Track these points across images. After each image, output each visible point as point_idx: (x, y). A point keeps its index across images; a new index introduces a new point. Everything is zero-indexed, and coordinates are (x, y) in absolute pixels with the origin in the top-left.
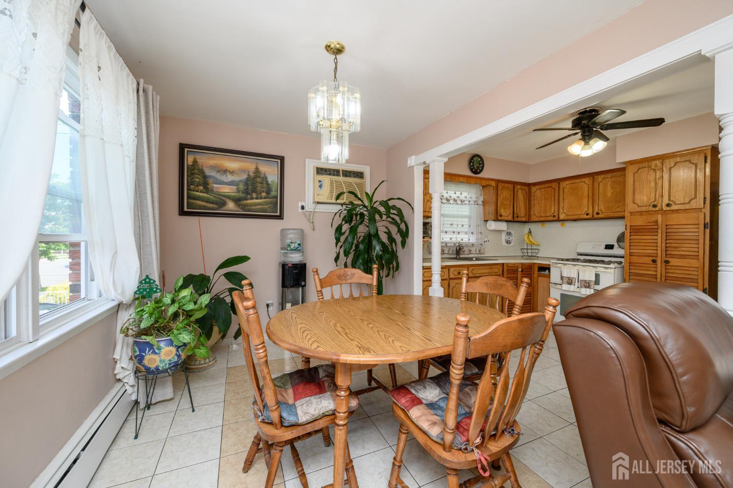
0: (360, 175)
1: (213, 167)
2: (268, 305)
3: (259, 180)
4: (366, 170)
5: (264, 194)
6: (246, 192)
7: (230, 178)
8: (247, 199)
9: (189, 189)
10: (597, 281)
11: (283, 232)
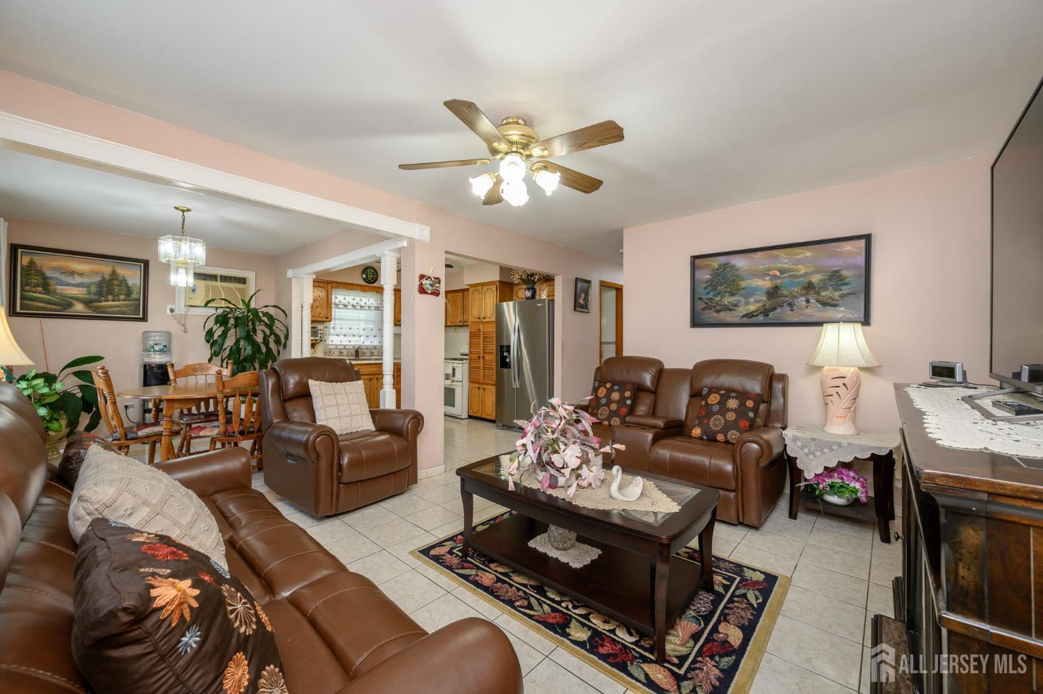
0: (242, 281)
1: (55, 269)
2: (127, 407)
3: (116, 282)
4: (251, 276)
5: (122, 297)
6: (99, 294)
7: (78, 280)
8: (100, 301)
9: (23, 290)
10: (454, 375)
11: (146, 335)
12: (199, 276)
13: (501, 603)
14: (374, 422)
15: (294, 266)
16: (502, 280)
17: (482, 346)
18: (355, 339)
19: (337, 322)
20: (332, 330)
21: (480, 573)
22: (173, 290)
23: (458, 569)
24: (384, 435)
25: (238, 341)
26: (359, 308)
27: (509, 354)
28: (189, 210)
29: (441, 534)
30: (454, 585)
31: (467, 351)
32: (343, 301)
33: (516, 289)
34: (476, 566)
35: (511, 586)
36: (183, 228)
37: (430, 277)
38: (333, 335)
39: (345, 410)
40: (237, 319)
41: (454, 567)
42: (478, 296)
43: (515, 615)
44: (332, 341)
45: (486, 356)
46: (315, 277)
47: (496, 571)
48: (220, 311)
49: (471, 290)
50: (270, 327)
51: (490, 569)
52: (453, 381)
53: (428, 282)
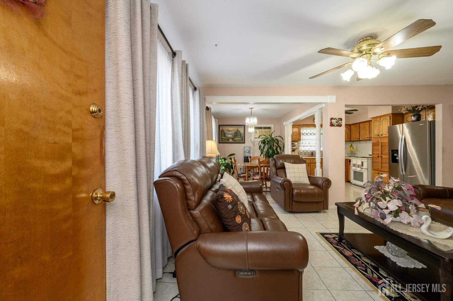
0: (269, 128)
1: (226, 130)
2: (241, 169)
3: (238, 132)
4: (272, 126)
5: (239, 136)
6: (235, 136)
7: (231, 133)
8: (235, 138)
9: (221, 136)
10: (362, 165)
11: (244, 147)
12: (256, 128)
13: (350, 264)
14: (309, 181)
15: (285, 121)
16: (394, 112)
17: (380, 150)
18: (311, 148)
19: (304, 141)
20: (302, 145)
21: (345, 250)
22: (250, 133)
23: (335, 245)
24: (312, 186)
25: (268, 149)
26: (313, 134)
27: (398, 155)
28: (253, 108)
29: (332, 231)
30: (331, 249)
31: (371, 153)
32: (306, 132)
33: (405, 117)
34: (344, 247)
35: (359, 260)
36: (251, 114)
37: (336, 119)
38: (302, 146)
39: (297, 175)
40: (268, 141)
41: (333, 243)
42: (377, 124)
43: (356, 270)
44: (302, 149)
45: (382, 156)
46: (293, 124)
47: (354, 253)
48: (263, 139)
49: (373, 121)
50: (278, 144)
51: (351, 251)
52: (362, 169)
53: (335, 121)
